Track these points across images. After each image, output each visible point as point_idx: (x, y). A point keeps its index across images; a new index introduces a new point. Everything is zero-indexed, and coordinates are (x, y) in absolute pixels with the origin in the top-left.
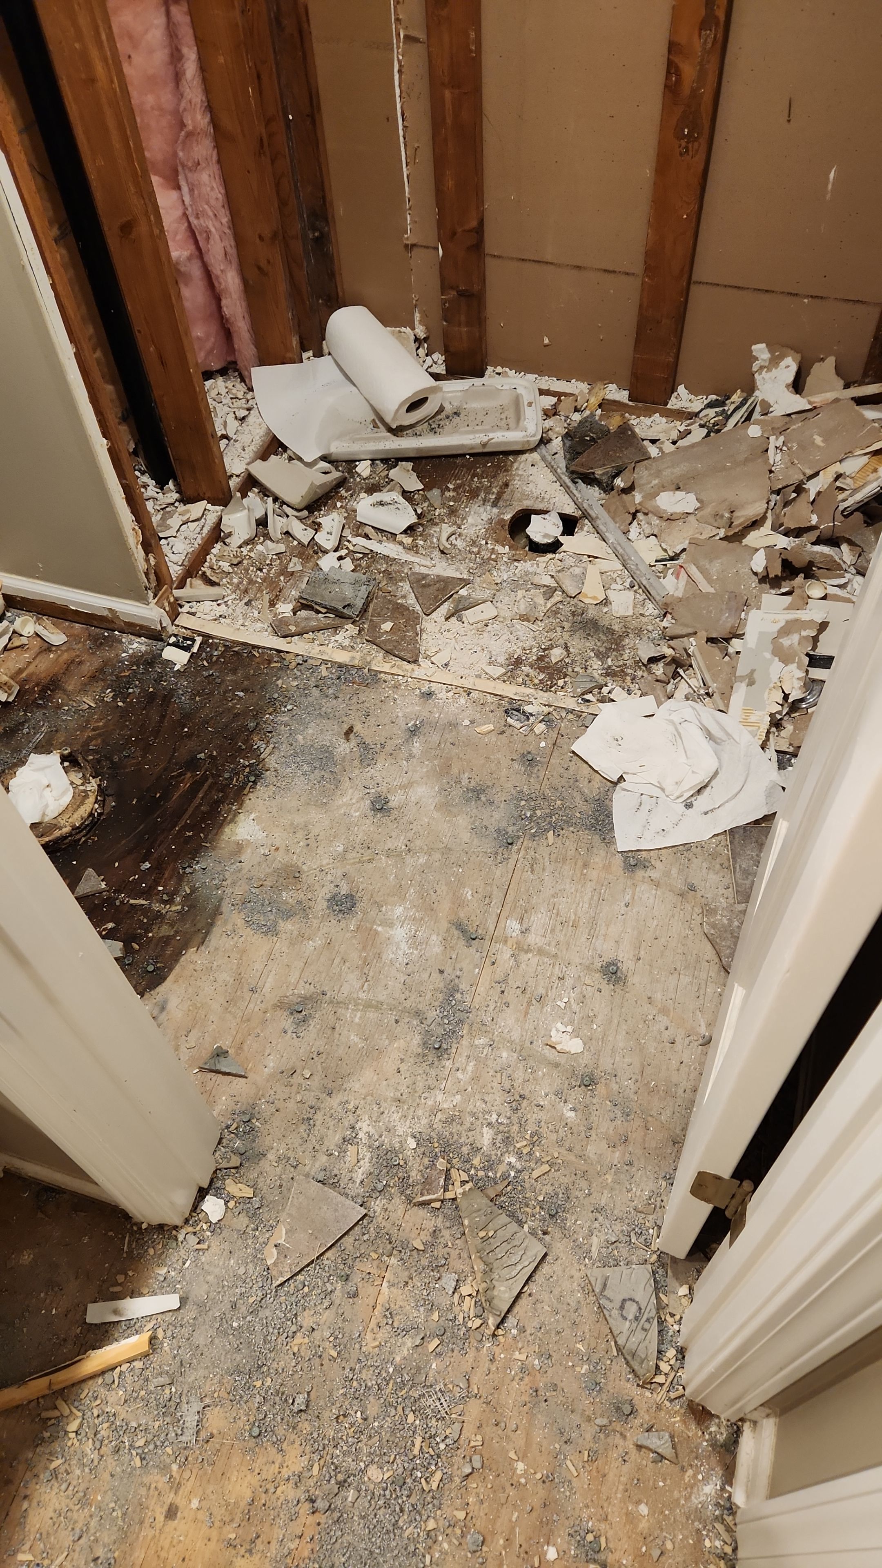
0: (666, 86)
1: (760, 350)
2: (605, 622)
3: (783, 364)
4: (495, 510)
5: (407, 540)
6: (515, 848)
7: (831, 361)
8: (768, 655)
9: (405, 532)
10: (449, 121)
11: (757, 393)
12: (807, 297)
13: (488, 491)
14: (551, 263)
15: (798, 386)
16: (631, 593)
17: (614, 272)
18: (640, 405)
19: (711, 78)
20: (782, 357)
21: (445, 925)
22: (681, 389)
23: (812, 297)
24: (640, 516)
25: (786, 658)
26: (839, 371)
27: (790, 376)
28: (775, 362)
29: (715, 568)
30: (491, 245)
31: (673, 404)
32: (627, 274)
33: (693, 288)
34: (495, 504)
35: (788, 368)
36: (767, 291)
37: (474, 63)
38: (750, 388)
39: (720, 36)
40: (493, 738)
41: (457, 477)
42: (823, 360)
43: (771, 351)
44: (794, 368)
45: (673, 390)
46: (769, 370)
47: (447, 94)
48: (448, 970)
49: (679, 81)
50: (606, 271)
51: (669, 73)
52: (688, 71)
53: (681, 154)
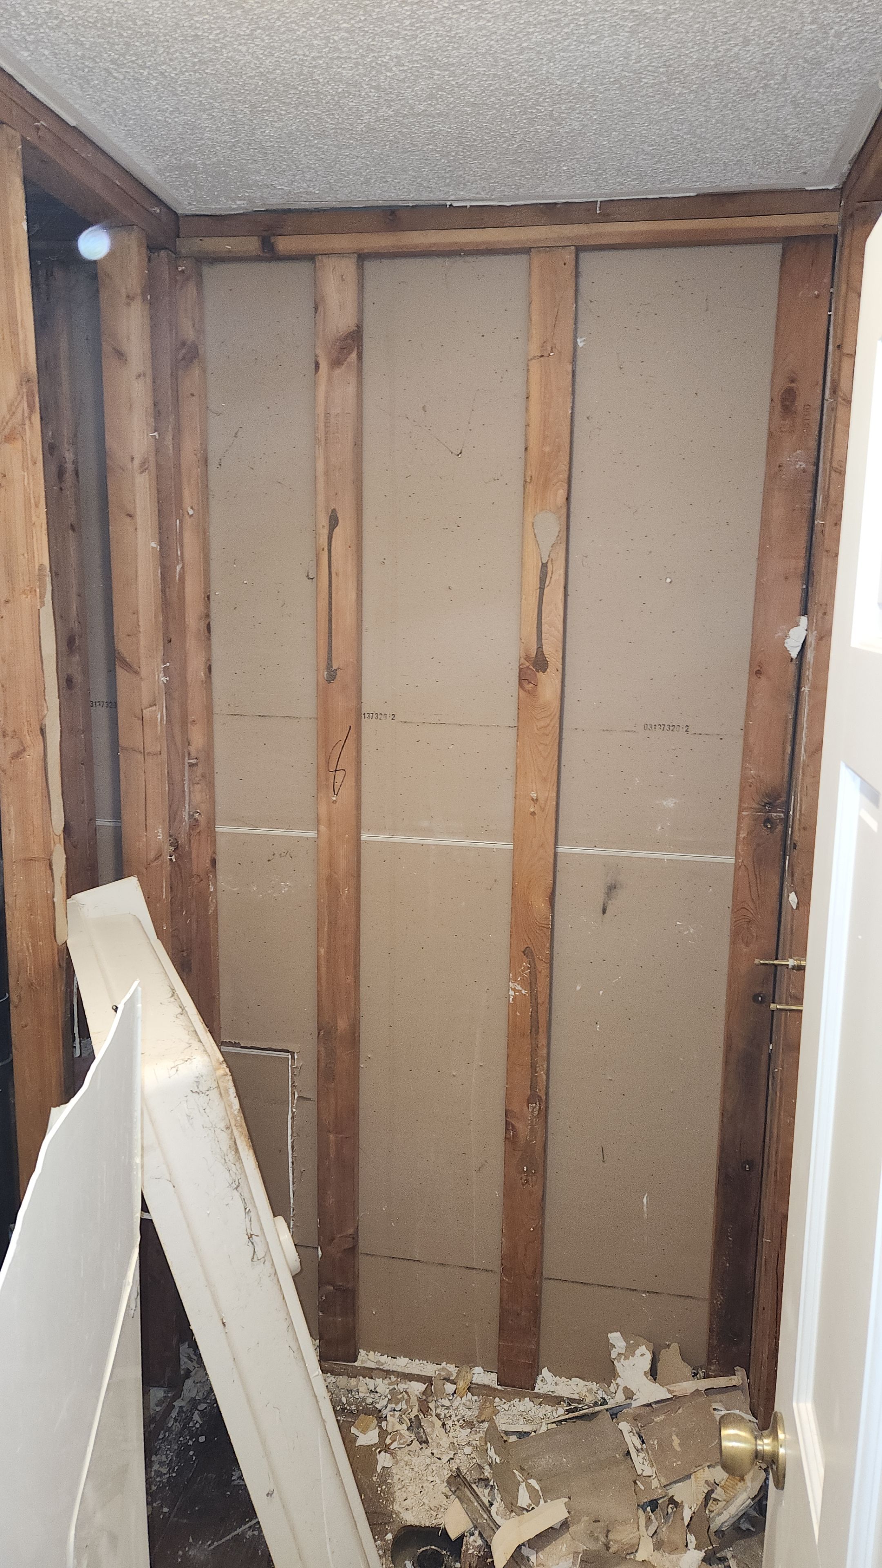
0: (506, 1139)
1: (616, 1339)
3: (638, 1352)
7: (676, 1347)
10: (332, 1156)
11: (618, 1378)
17: (475, 1269)
18: (509, 1389)
19: (540, 1134)
20: (636, 1346)
22: (545, 1371)
23: (650, 1292)
26: (684, 1357)
27: (646, 1364)
28: (630, 1350)
30: (364, 1246)
32: (487, 1271)
33: (545, 1283)
35: (643, 1356)
36: (612, 1287)
37: (353, 1115)
39: (543, 1108)
42: (669, 1345)
43: (626, 1340)
44: (648, 1356)
45: (539, 1373)
46: (626, 1357)
47: (332, 1137)
49: (515, 1135)
50: (467, 1268)
51: (507, 1129)
52: (523, 1129)
53: (523, 1185)
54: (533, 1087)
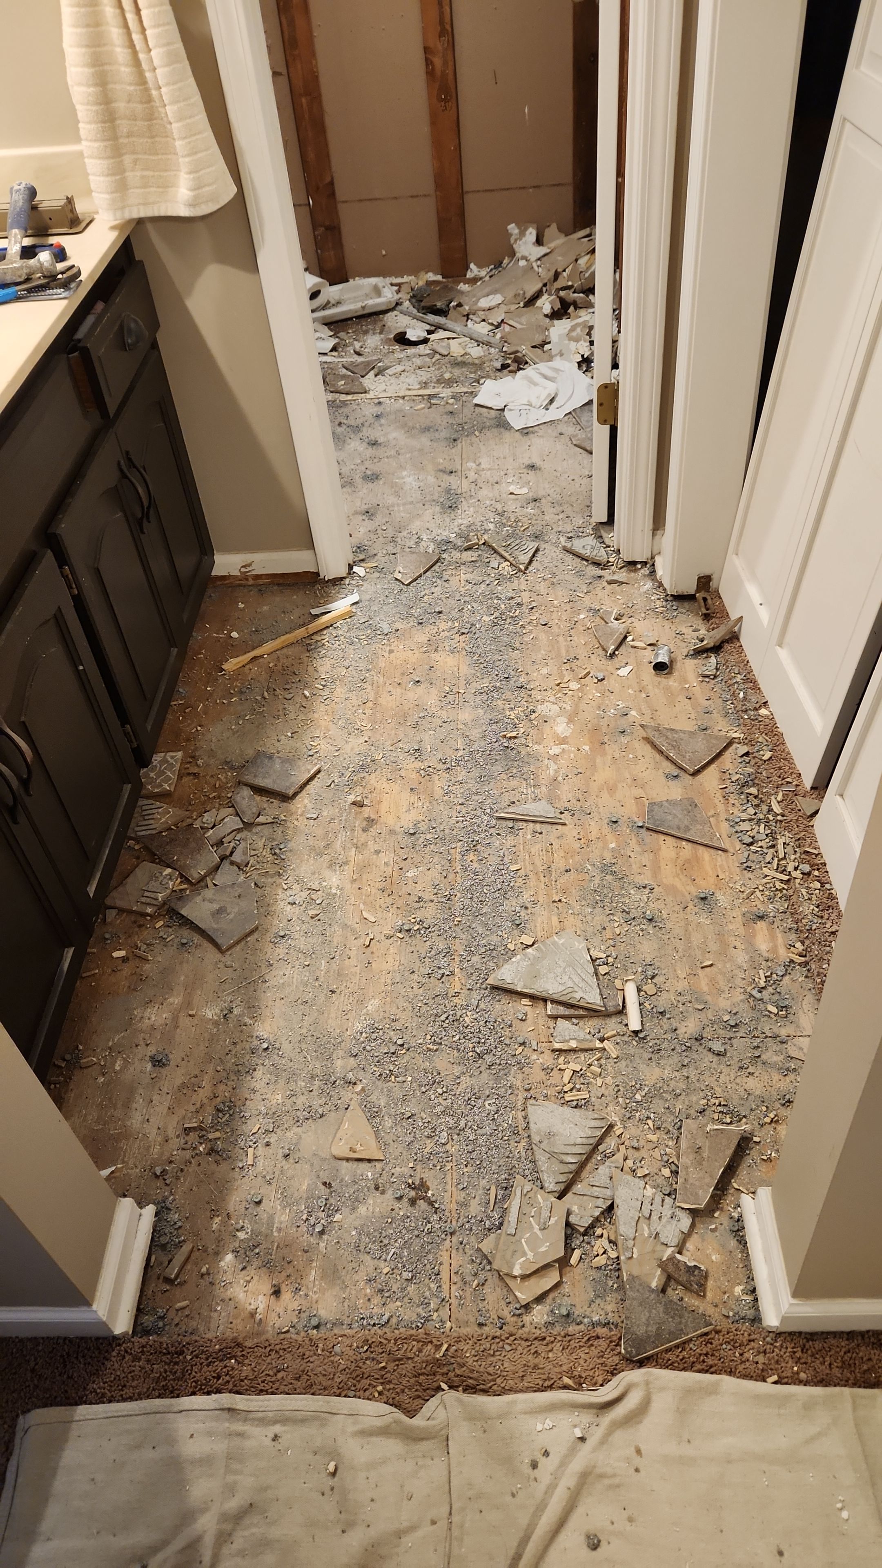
0: (427, 73)
1: (513, 228)
2: (470, 361)
3: (527, 233)
4: (382, 336)
5: (335, 354)
6: (458, 442)
7: (554, 226)
8: (567, 342)
9: (331, 351)
10: (307, 116)
11: (517, 255)
12: (531, 188)
13: (374, 329)
14: (379, 199)
15: (539, 242)
16: (479, 348)
17: (417, 196)
18: (450, 280)
19: (451, 64)
20: (526, 229)
21: (433, 473)
22: (472, 266)
23: (534, 187)
24: (471, 316)
25: (577, 340)
26: (560, 230)
27: (533, 238)
28: (522, 234)
29: (524, 320)
30: (340, 194)
31: (469, 275)
32: (425, 196)
33: (465, 196)
34: (381, 333)
35: (531, 234)
36: (508, 189)
37: (316, 78)
38: (512, 254)
39: (450, 39)
40: (427, 410)
41: (351, 328)
42: (549, 226)
43: (519, 228)
44: (534, 232)
45: (467, 268)
46: (521, 239)
47: (304, 100)
48: (442, 484)
49: (433, 69)
50: (412, 197)
51: (427, 65)
52: (438, 62)
53: (443, 111)
54: (442, 22)
